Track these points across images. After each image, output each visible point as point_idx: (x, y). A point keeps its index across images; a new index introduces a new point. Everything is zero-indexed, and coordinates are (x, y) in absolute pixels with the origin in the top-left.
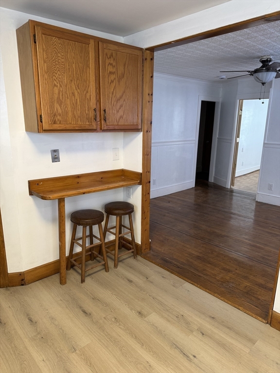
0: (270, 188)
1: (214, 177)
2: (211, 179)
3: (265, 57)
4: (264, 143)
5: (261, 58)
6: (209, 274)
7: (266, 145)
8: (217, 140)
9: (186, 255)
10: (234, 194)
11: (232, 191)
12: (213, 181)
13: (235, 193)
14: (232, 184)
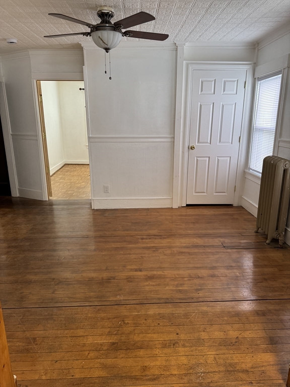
0: (106, 190)
1: (19, 189)
2: (15, 192)
3: (106, 8)
4: (89, 138)
5: (99, 9)
6: (157, 372)
7: (91, 140)
8: (11, 137)
9: (92, 354)
10: (54, 207)
11: (51, 204)
12: (18, 195)
13: (56, 205)
14: (50, 194)
